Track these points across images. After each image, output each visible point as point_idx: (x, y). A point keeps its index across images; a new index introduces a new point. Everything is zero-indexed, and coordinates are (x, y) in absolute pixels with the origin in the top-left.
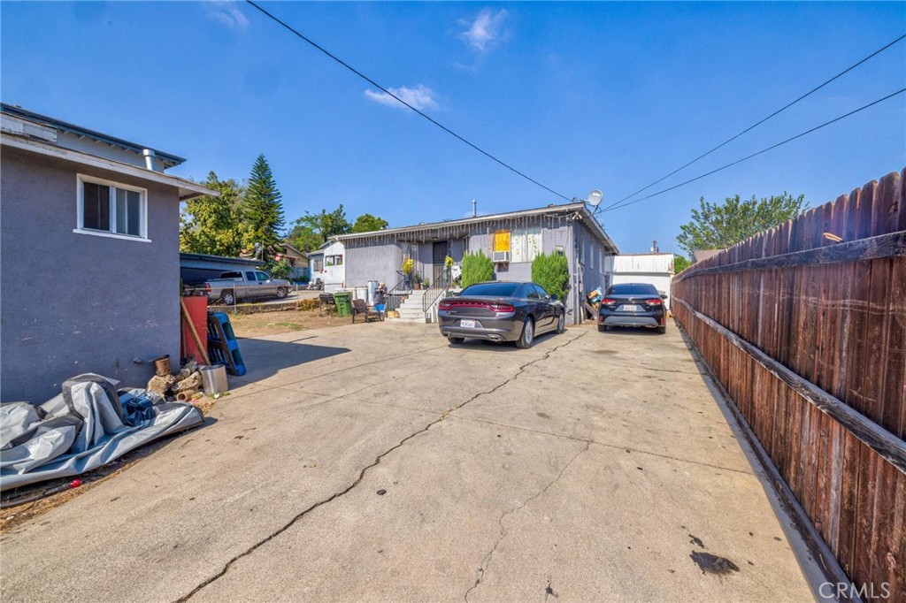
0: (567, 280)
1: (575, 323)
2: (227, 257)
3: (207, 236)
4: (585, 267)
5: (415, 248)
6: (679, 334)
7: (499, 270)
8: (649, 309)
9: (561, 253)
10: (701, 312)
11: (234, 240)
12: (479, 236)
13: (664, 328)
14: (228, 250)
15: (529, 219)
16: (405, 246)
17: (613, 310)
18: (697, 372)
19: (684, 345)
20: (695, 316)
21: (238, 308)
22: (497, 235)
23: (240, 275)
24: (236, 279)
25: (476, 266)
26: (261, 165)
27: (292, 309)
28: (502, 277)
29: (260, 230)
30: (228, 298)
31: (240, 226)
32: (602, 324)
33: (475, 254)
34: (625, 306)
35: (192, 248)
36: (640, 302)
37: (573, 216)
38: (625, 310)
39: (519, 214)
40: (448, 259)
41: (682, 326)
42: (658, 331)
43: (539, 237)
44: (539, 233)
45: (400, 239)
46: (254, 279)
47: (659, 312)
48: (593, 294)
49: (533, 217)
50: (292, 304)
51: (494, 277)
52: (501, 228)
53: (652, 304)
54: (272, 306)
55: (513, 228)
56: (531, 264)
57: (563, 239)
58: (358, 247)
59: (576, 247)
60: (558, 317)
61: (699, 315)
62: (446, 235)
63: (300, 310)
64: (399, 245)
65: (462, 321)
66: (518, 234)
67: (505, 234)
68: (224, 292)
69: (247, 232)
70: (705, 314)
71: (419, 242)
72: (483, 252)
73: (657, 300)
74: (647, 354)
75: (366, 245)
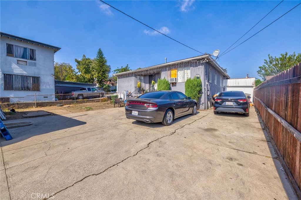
0: (201, 90)
1: (205, 109)
2: (89, 83)
3: (82, 76)
4: (212, 85)
5: (142, 78)
6: (257, 117)
7: (173, 86)
8: (239, 104)
9: (198, 78)
10: (271, 109)
11: (91, 77)
12: (164, 72)
13: (248, 114)
14: (89, 81)
15: (184, 64)
16: (138, 77)
17: (221, 104)
19: (259, 126)
20: (267, 111)
22: (172, 71)
23: (85, 89)
24: (84, 91)
25: (162, 84)
26: (100, 51)
27: (99, 101)
28: (174, 89)
29: (99, 74)
30: (81, 97)
31: (93, 73)
32: (215, 111)
33: (162, 79)
34: (227, 103)
35: (77, 80)
36: (236, 101)
37: (204, 60)
38: (226, 104)
39: (180, 61)
40: (153, 82)
42: (245, 115)
43: (189, 71)
44: (189, 69)
45: (135, 74)
47: (246, 106)
48: (215, 96)
49: (186, 62)
50: (98, 99)
51: (170, 89)
52: (173, 68)
53: (241, 101)
54: (90, 100)
55: (178, 67)
56: (185, 83)
57: (200, 71)
58: (121, 78)
59: (206, 75)
61: (269, 110)
62: (152, 72)
63: (101, 102)
64: (136, 77)
65: (133, 112)
66: (180, 70)
67: (175, 71)
68: (79, 95)
69: (95, 74)
71: (145, 76)
72: (166, 78)
73: (245, 99)
75: (124, 77)
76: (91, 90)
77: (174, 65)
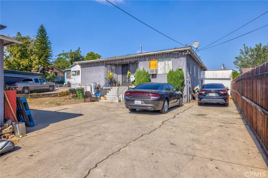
0: (184, 82)
1: (187, 102)
2: (26, 72)
3: (16, 62)
4: (192, 76)
5: (113, 68)
6: (235, 106)
7: (152, 78)
8: (221, 95)
9: (180, 70)
11: (29, 64)
12: (143, 62)
13: (228, 104)
14: (26, 68)
15: (166, 54)
16: (109, 66)
17: (204, 96)
18: (243, 124)
19: (237, 112)
20: (242, 98)
21: (31, 95)
22: (151, 61)
23: (32, 80)
24: (30, 82)
25: (142, 75)
26: (42, 29)
27: (56, 96)
28: (154, 81)
29: (41, 59)
30: (26, 91)
31: (32, 58)
32: (200, 102)
33: (141, 70)
34: (210, 94)
35: (9, 67)
36: (217, 92)
37: (186, 52)
38: (210, 95)
39: (161, 52)
40: (129, 73)
41: (236, 103)
42: (225, 105)
43: (170, 62)
44: (170, 60)
45: (106, 63)
46: (39, 82)
47: (226, 97)
48: (195, 88)
49: (168, 53)
50: (56, 93)
51: (150, 81)
52: (153, 58)
53: (222, 93)
54: (46, 94)
55: (159, 58)
56: (167, 75)
57: (182, 63)
58: (87, 67)
59: (187, 67)
60: (180, 99)
61: (244, 98)
62: (128, 61)
63: (60, 96)
64: (106, 66)
65: (135, 101)
66: (161, 61)
67: (155, 61)
68: (24, 88)
69: (35, 60)
70: (246, 97)
71: (115, 65)
72: (145, 69)
73: (225, 91)
74: (220, 116)
75: (91, 66)
76: (38, 82)
77: (154, 55)
